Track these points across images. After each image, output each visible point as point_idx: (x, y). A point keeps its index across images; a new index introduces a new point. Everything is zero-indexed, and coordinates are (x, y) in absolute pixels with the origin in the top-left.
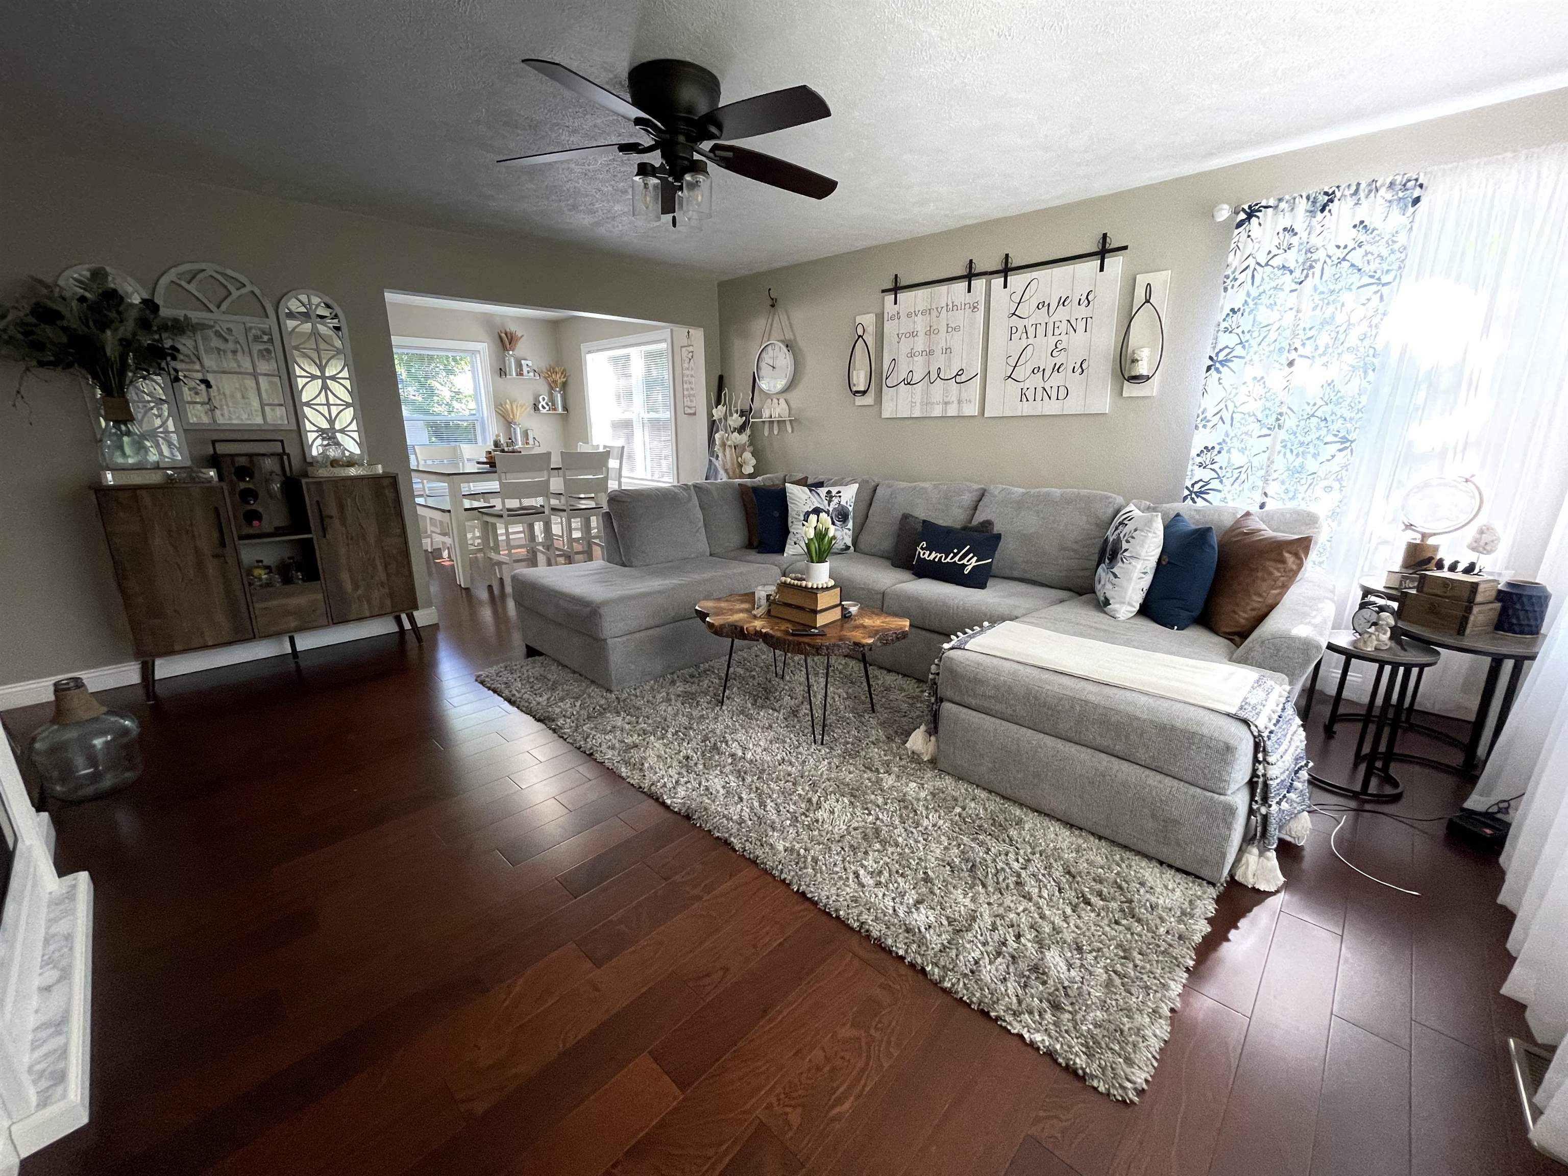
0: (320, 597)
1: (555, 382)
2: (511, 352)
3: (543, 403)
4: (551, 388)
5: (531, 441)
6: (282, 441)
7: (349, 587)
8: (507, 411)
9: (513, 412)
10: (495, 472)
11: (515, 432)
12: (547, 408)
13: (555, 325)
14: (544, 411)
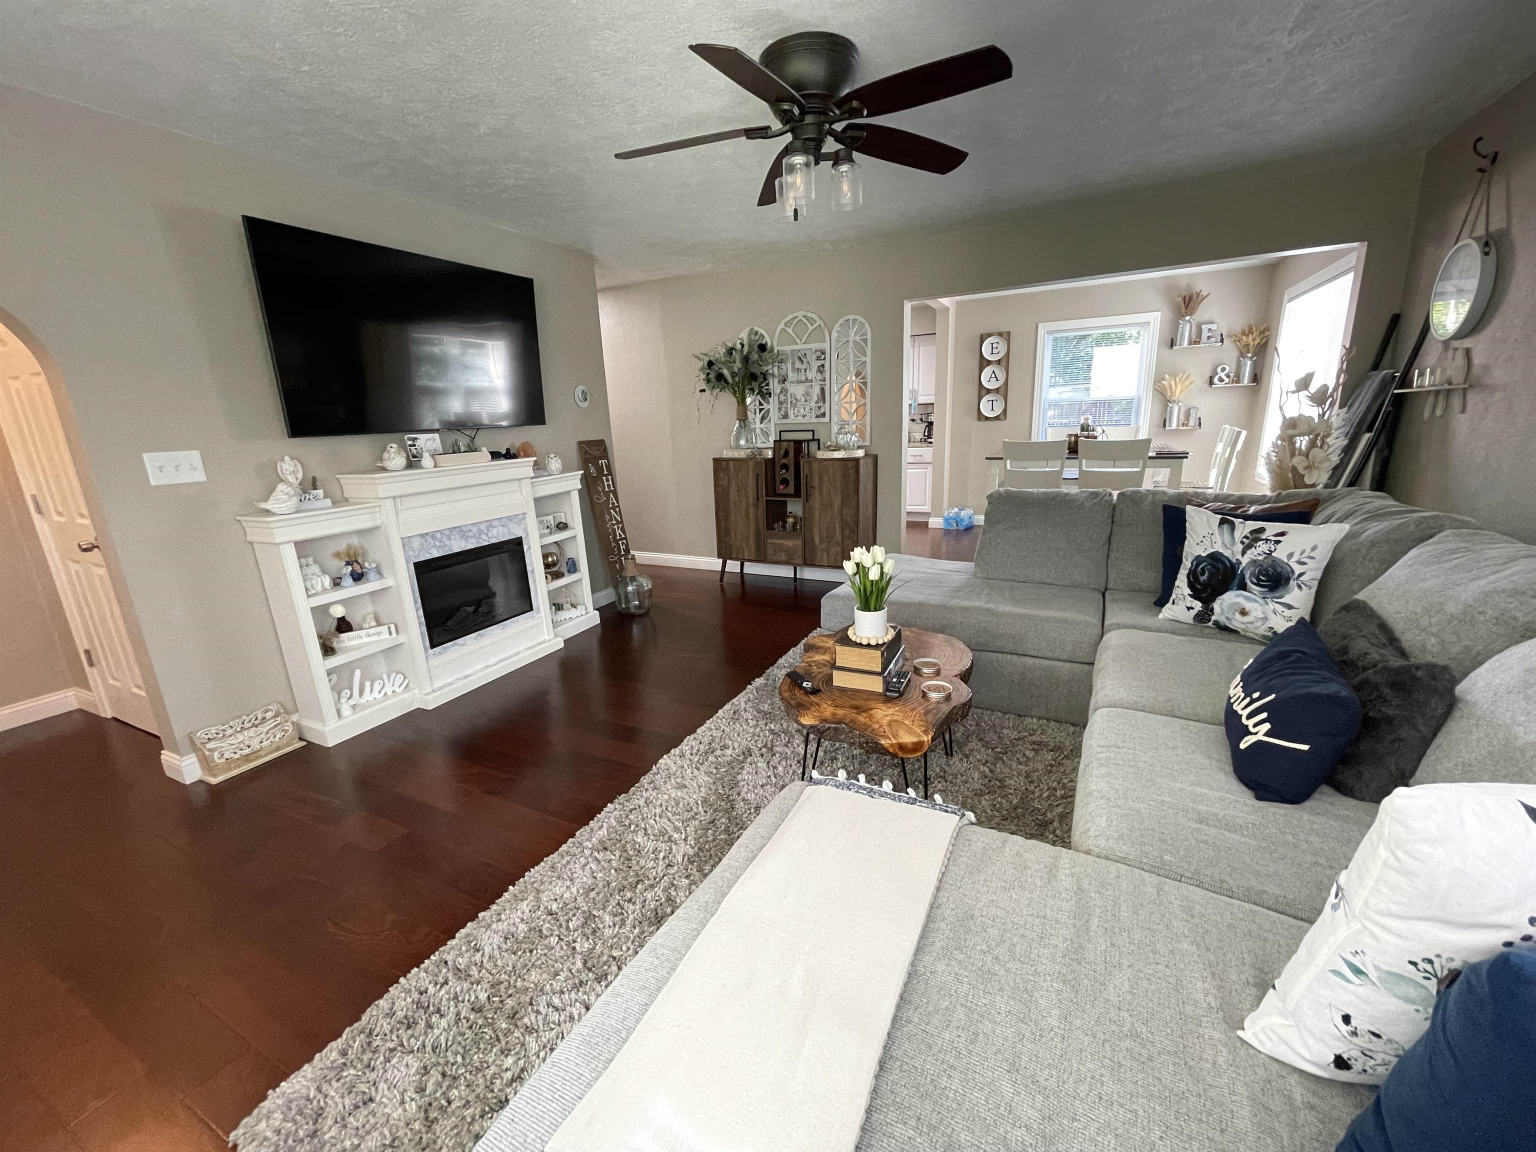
0: (799, 543)
1: (1247, 345)
2: (1188, 318)
3: (1223, 375)
4: (1242, 355)
5: (1192, 422)
6: (813, 431)
7: (817, 540)
8: (1165, 388)
9: (1171, 388)
10: (1077, 458)
11: (1171, 412)
12: (1227, 380)
13: (1273, 268)
14: (1222, 385)
